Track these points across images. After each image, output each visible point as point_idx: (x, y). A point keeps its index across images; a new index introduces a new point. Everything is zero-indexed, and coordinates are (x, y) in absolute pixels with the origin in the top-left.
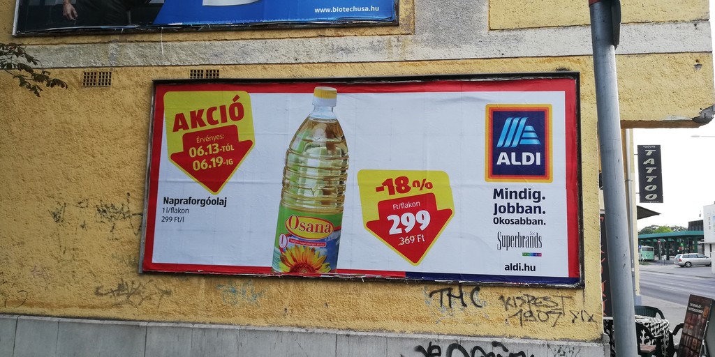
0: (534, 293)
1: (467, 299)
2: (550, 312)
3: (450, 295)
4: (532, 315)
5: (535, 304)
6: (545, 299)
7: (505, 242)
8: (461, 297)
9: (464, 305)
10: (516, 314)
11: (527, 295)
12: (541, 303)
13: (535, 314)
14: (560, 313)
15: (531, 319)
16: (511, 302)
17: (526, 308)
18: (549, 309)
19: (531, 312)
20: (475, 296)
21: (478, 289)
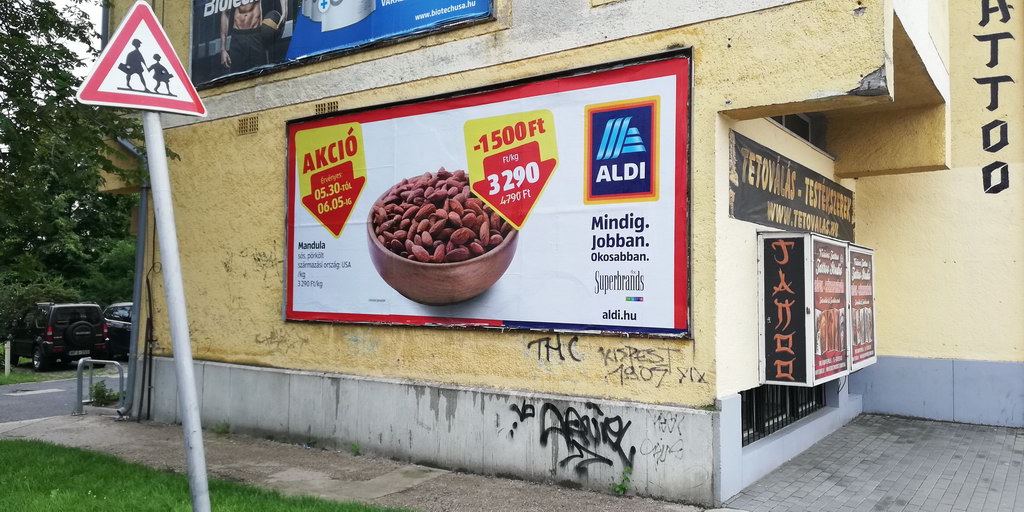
0: (637, 344)
1: (565, 351)
2: (654, 369)
3: (547, 346)
4: (633, 372)
5: (637, 358)
6: (649, 352)
7: (604, 283)
8: (559, 349)
9: (562, 358)
10: (617, 371)
11: (630, 348)
12: (644, 357)
13: (637, 370)
14: (666, 370)
15: (633, 376)
16: (611, 355)
17: (627, 363)
18: (653, 365)
19: (632, 368)
20: (573, 348)
21: (576, 339)
